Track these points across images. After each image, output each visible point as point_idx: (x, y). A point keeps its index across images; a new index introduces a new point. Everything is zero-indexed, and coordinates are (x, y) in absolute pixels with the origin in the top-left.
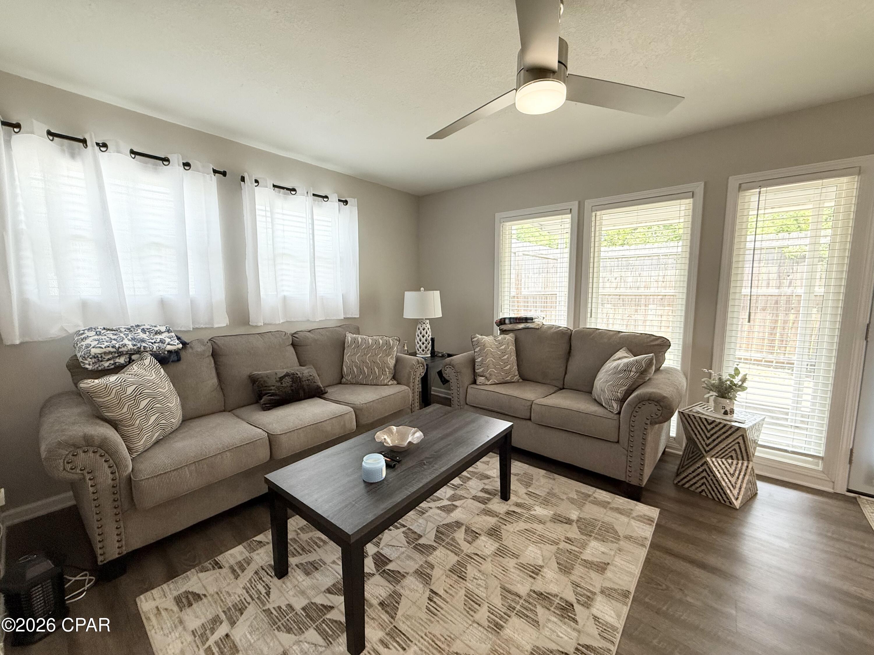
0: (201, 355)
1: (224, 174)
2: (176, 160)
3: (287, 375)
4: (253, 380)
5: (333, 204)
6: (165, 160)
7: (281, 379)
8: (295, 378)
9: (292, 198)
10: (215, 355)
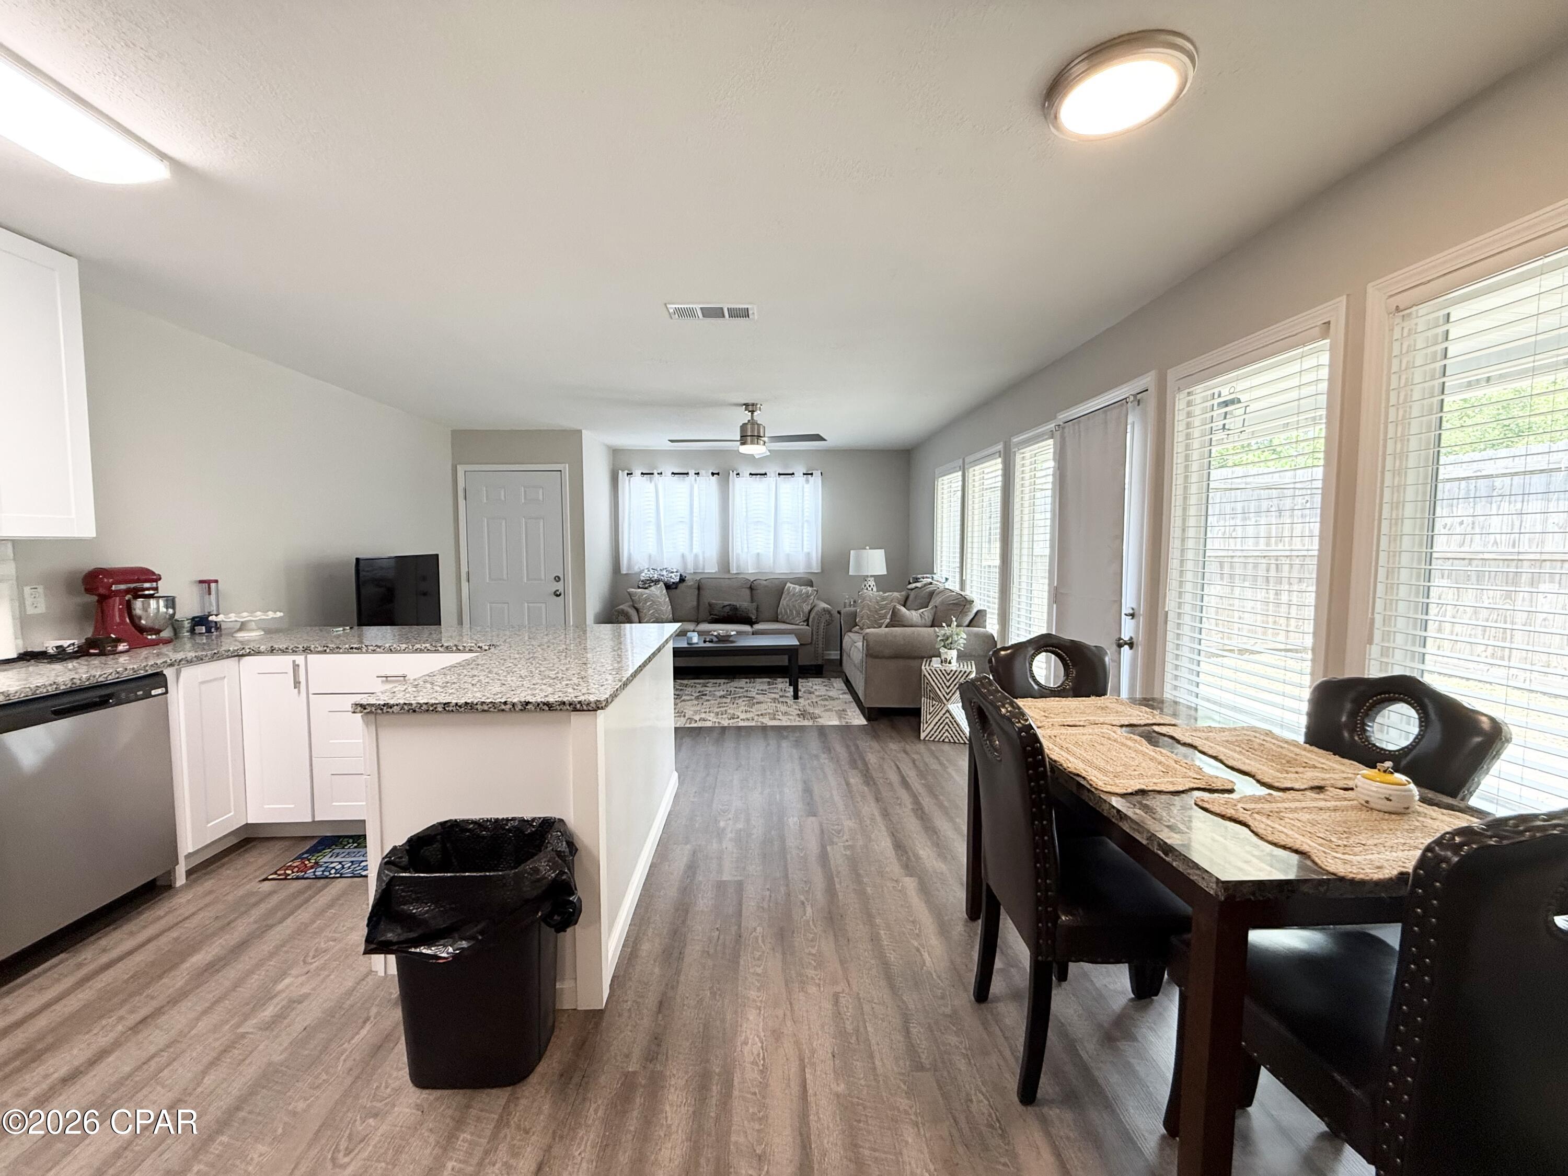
0: (690, 587)
1: (718, 474)
2: (692, 472)
3: (729, 605)
4: (710, 605)
5: (799, 479)
6: (687, 474)
7: (724, 606)
8: (735, 608)
9: (764, 479)
10: (699, 588)
